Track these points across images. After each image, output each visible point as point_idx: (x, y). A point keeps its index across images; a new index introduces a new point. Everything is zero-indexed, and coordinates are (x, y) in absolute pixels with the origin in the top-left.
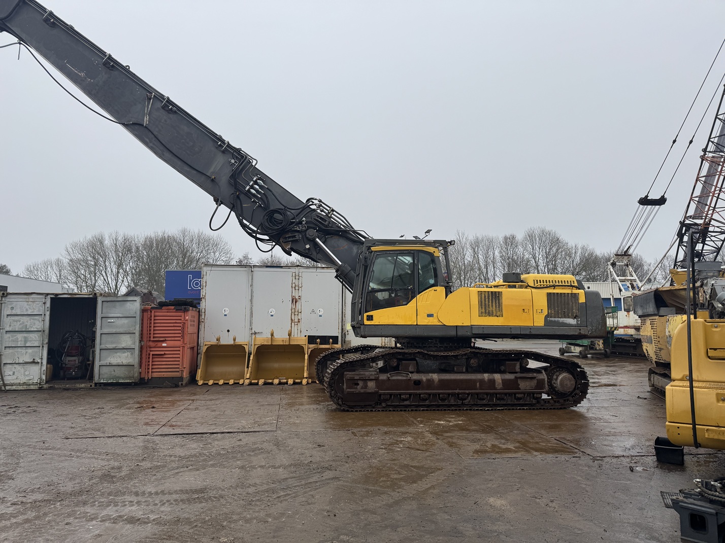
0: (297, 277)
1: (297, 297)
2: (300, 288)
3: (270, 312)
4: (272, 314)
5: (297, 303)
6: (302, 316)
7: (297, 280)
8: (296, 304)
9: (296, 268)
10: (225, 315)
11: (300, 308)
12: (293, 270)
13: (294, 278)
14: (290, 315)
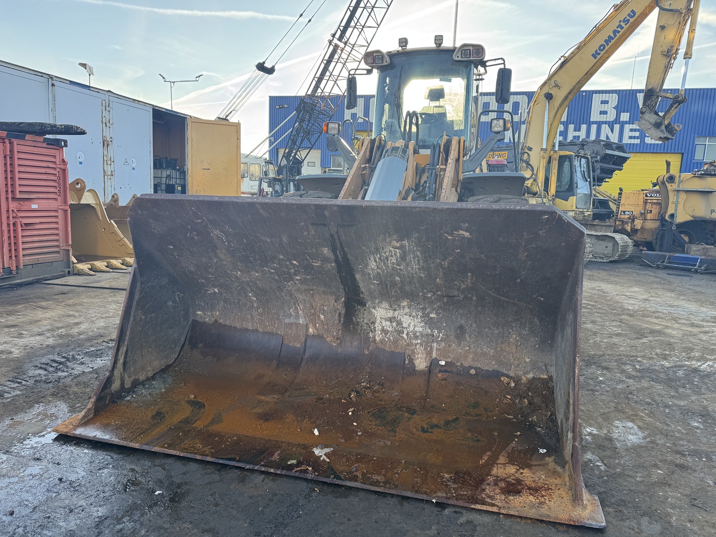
0: (107, 106)
1: (108, 139)
2: (111, 126)
3: (78, 157)
4: (81, 160)
5: (109, 147)
6: (116, 168)
7: (107, 112)
8: (107, 149)
9: (106, 93)
11: (112, 156)
12: (103, 97)
13: (104, 109)
14: (102, 163)
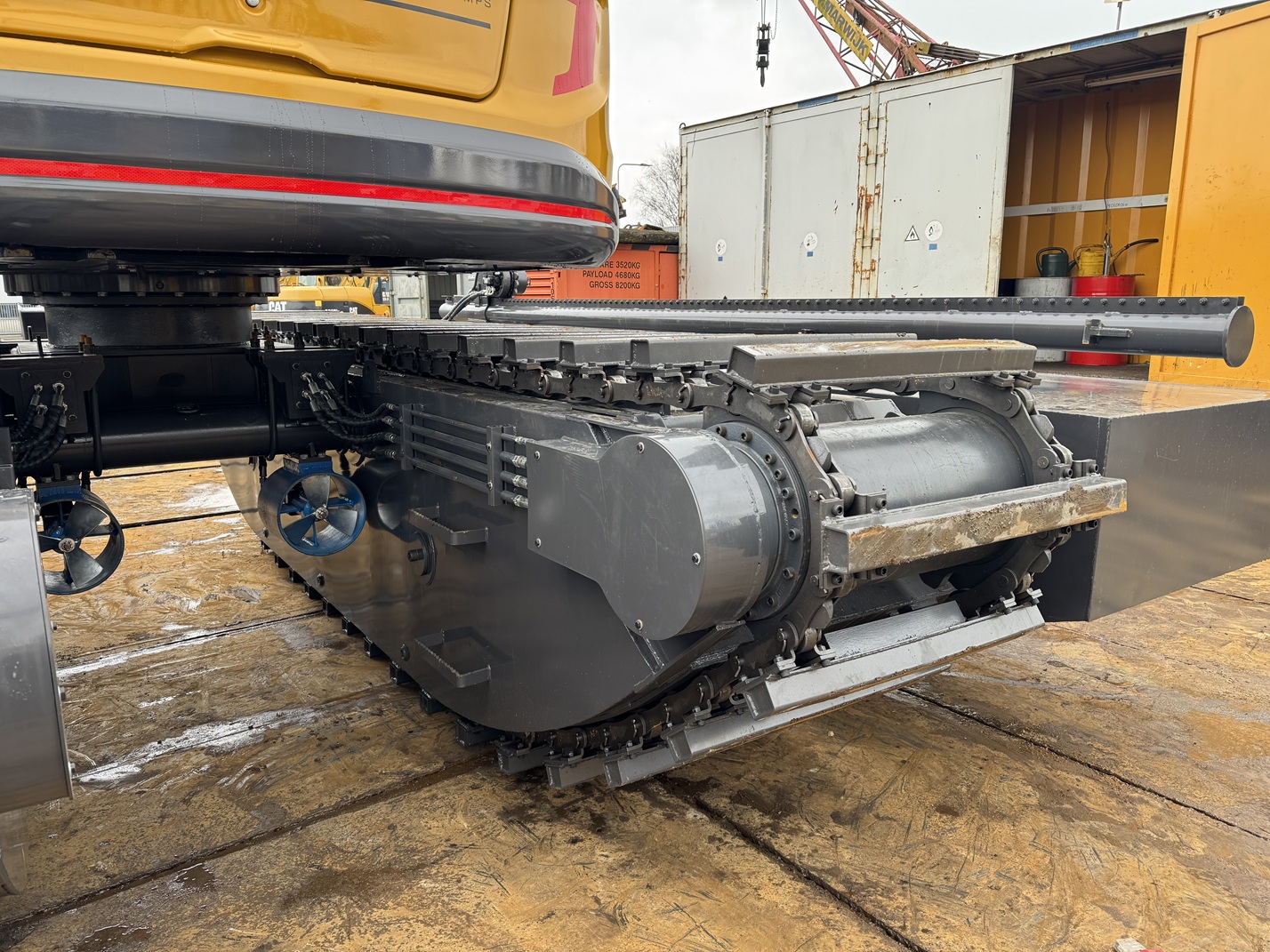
0: (873, 121)
1: (871, 191)
2: (881, 160)
3: (806, 244)
4: (810, 249)
5: (870, 210)
6: (883, 251)
7: (873, 134)
8: (867, 214)
9: (871, 90)
10: (720, 259)
11: (876, 224)
12: (862, 101)
13: (865, 127)
14: (853, 247)
